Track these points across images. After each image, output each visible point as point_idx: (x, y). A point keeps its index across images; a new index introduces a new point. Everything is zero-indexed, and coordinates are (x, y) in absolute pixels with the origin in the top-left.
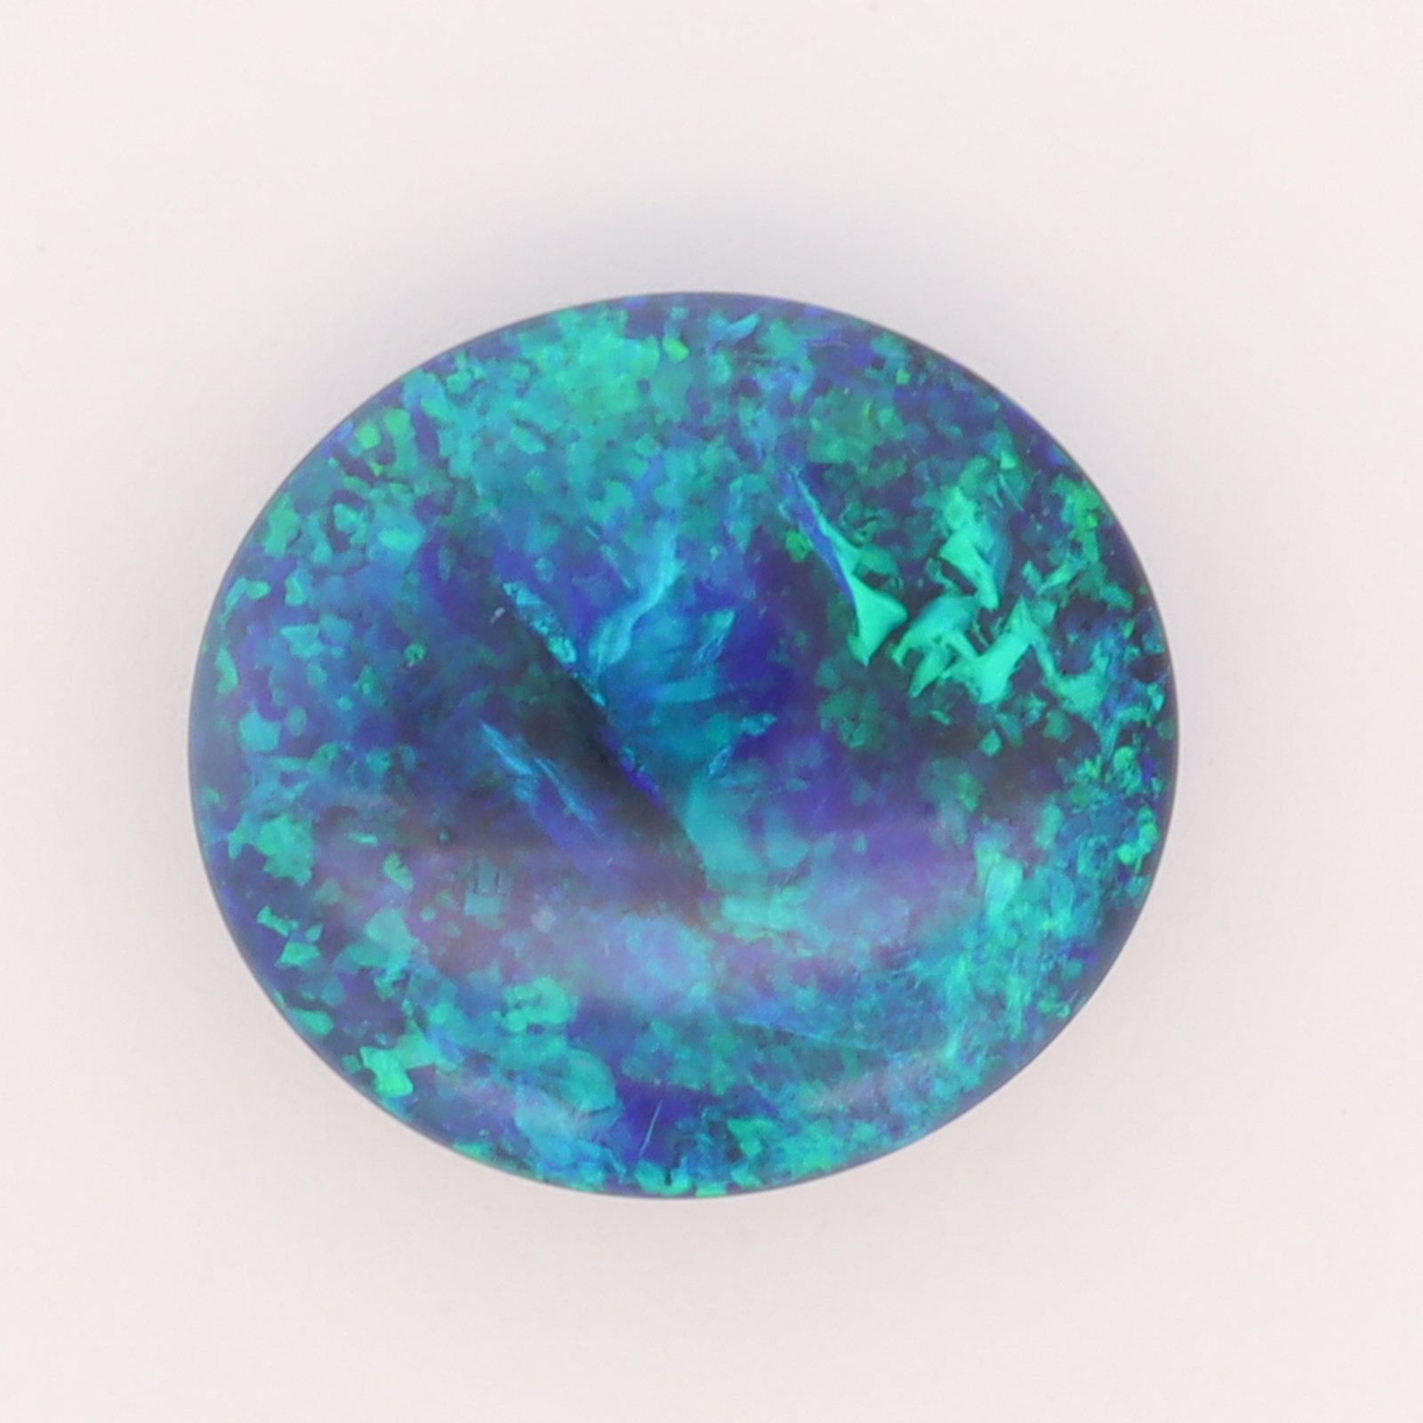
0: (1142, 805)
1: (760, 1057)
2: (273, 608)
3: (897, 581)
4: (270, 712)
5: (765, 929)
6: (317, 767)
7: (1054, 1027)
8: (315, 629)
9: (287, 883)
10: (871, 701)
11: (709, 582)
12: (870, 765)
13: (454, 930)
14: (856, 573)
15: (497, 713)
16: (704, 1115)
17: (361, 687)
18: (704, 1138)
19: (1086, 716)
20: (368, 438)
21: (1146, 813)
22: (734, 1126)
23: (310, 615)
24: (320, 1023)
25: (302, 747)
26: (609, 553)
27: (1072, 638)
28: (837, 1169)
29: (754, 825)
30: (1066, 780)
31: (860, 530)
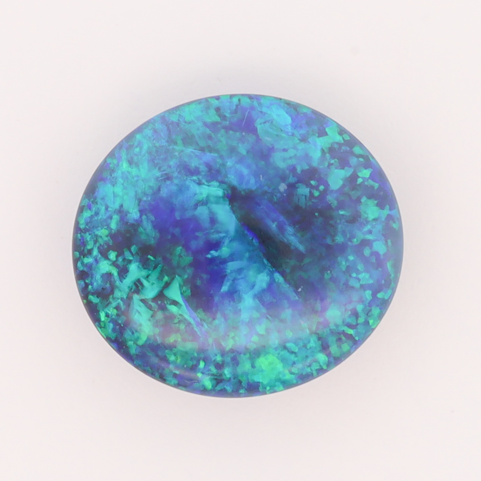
0: (84, 230)
1: (210, 143)
2: (376, 289)
3: (167, 303)
4: (376, 254)
5: (209, 186)
6: (360, 236)
7: (112, 155)
8: (361, 283)
9: (369, 197)
10: (175, 263)
11: (230, 301)
12: (175, 241)
13: (313, 183)
14: (181, 305)
15: (300, 256)
16: (228, 122)
17: (346, 264)
18: (228, 115)
19: (103, 259)
20: (346, 347)
21: (82, 227)
22: (217, 119)
23: (363, 287)
24: (357, 150)
25: (365, 243)
26: (264, 310)
27: (108, 285)
28: (183, 105)
29: (213, 220)
30: (109, 237)
31: (180, 320)
